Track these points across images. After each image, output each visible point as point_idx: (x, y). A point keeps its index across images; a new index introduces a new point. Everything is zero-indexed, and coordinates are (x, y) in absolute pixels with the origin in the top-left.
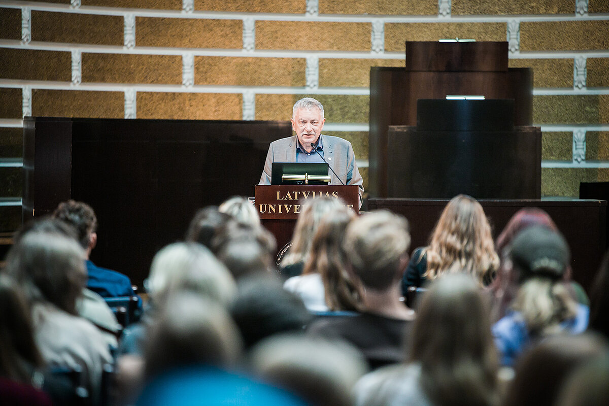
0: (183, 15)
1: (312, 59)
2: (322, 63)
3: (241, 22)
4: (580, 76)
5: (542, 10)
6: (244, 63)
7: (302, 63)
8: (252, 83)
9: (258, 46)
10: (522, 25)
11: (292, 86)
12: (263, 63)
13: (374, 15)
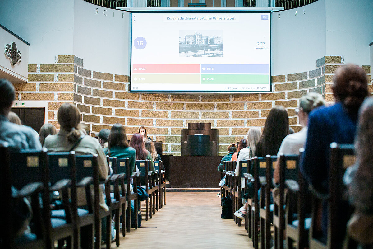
0: (139, 118)
1: (169, 128)
2: (172, 129)
3: (153, 119)
4: (231, 132)
5: (222, 117)
6: (154, 129)
7: (167, 129)
8: (155, 134)
9: (157, 125)
10: (217, 121)
11: (165, 134)
12: (158, 129)
13: (184, 118)
